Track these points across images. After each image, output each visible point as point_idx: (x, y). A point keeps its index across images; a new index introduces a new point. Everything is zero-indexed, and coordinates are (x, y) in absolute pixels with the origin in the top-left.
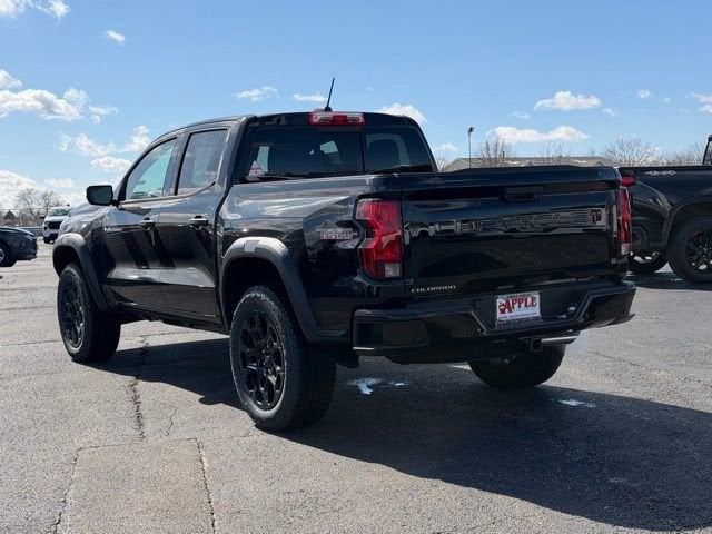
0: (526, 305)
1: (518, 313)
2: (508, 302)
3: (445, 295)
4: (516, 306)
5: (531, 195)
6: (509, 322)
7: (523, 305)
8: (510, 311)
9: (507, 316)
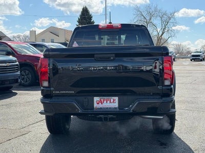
0: (110, 102)
1: (106, 105)
2: (101, 100)
3: (70, 95)
4: (105, 102)
5: (109, 58)
6: (101, 108)
7: (109, 102)
8: (102, 104)
9: (100, 106)
